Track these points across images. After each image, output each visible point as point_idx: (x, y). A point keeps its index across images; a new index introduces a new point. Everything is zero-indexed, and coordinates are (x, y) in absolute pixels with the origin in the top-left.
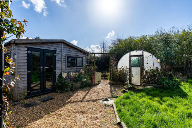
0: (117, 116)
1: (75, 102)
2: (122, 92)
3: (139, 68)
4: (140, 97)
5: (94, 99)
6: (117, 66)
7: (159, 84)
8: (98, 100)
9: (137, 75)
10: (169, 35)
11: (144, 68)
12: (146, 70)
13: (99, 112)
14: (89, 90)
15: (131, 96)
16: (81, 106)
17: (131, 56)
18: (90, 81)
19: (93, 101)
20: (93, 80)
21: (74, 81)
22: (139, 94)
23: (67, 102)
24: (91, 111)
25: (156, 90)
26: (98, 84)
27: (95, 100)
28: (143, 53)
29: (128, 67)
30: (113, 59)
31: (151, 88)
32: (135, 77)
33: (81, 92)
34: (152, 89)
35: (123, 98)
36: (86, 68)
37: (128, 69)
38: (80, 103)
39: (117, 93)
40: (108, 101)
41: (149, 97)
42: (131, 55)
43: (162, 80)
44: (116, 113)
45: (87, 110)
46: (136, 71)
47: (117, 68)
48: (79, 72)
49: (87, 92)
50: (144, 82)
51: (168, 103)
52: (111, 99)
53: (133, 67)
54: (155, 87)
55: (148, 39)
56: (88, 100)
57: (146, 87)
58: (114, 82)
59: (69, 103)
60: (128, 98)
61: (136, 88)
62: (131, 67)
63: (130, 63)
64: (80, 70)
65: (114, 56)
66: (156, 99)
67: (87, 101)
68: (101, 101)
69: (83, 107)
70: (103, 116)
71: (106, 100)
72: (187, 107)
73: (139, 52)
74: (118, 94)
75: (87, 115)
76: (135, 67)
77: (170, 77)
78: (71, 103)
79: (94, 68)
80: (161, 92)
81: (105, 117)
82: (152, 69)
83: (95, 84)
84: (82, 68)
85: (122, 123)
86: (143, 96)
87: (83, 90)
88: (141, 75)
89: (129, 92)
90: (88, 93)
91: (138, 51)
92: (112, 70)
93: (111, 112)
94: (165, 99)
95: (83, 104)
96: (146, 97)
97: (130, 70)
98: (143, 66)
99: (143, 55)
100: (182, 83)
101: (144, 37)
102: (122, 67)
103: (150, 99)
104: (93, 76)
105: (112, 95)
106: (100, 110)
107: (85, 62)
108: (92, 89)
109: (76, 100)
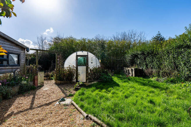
0: (82, 111)
1: (21, 112)
2: (74, 90)
3: (85, 67)
4: (92, 92)
5: (46, 102)
6: (63, 65)
7: (100, 79)
8: (53, 102)
9: (83, 73)
10: (104, 41)
11: (89, 67)
12: (90, 68)
13: (61, 113)
14: (34, 94)
15: (85, 92)
16: (33, 114)
17: (77, 56)
18: (32, 83)
19: (47, 105)
20: (36, 81)
21: (9, 85)
22: (91, 89)
23: (6, 115)
24: (51, 116)
25: (100, 84)
26: (42, 86)
27: (48, 104)
28: (88, 53)
29: (75, 66)
30: (59, 58)
31: (96, 83)
32: (81, 75)
33: (22, 98)
34: (98, 84)
35: (79, 95)
36: (24, 67)
37: (75, 68)
38: (30, 111)
39: (69, 92)
40: (65, 100)
41: (99, 90)
42: (78, 54)
43: (102, 76)
44: (79, 109)
45: (45, 116)
46: (82, 70)
47: (63, 67)
48: (14, 73)
49: (32, 96)
50: (89, 79)
51: (112, 92)
52: (67, 98)
53: (80, 66)
54: (99, 82)
55: (87, 42)
56: (39, 105)
57: (93, 83)
58: (62, 82)
59: (11, 115)
60: (83, 94)
61: (86, 85)
62: (78, 66)
63: (76, 62)
64: (15, 71)
65: (60, 55)
66: (104, 90)
67: (38, 107)
68: (58, 103)
69: (38, 114)
70: (68, 116)
71: (63, 100)
72: (122, 92)
73: (85, 53)
74: (71, 93)
75: (48, 121)
76: (81, 66)
77: (107, 73)
78: (15, 114)
79: (36, 67)
80: (104, 85)
81: (70, 116)
82: (95, 67)
83: (38, 86)
84: (19, 67)
85: (90, 115)
86: (94, 90)
87: (25, 96)
88: (86, 73)
89: (82, 89)
90: (34, 98)
91: (83, 52)
92: (58, 69)
93: (73, 110)
94: (110, 89)
95: (36, 111)
96: (97, 91)
97: (77, 68)
98: (88, 65)
99: (87, 56)
100: (113, 77)
101: (84, 40)
102: (70, 66)
103: (100, 91)
104: (36, 77)
105: (66, 95)
106: (61, 112)
107: (23, 60)
108: (37, 93)
109: (20, 109)
